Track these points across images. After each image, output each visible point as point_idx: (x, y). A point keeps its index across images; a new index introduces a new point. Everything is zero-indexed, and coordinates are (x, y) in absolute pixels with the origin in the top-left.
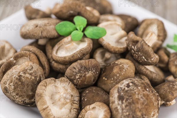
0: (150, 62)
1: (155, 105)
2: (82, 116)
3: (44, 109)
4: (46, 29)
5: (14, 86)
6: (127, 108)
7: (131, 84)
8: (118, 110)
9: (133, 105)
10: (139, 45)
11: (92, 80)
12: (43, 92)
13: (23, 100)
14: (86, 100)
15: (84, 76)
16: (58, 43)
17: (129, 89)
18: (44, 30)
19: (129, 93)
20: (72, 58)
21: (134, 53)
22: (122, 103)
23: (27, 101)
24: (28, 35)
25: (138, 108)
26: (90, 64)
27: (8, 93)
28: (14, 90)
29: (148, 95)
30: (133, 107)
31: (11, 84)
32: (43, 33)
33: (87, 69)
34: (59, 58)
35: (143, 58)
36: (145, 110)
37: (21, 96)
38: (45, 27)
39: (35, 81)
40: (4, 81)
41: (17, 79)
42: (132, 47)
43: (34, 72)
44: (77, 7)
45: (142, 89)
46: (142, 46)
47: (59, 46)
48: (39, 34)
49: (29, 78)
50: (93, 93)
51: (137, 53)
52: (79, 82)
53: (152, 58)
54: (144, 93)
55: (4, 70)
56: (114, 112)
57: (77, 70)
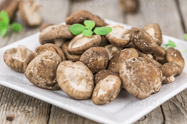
0: (151, 46)
1: (158, 74)
2: (97, 89)
3: (65, 82)
4: (61, 30)
5: (37, 69)
6: (135, 74)
7: (136, 59)
8: (127, 77)
9: (140, 73)
10: (140, 33)
11: (103, 64)
12: (63, 69)
13: (45, 81)
14: (99, 78)
15: (96, 60)
16: (72, 40)
17: (134, 61)
18: (60, 31)
19: (135, 64)
20: (85, 47)
21: (136, 42)
22: (130, 71)
23: (49, 82)
24: (46, 37)
25: (144, 75)
26: (100, 50)
27: (33, 77)
28: (38, 73)
29: (151, 67)
30: (139, 74)
31: (35, 68)
32: (59, 33)
33: (98, 54)
34: (74, 49)
35: (144, 44)
36: (150, 77)
37: (44, 77)
38: (61, 28)
39: (56, 64)
40: (29, 68)
41: (40, 63)
42: (134, 37)
43: (54, 57)
44: (86, 14)
45: (146, 62)
46: (143, 34)
47: (73, 42)
48: (55, 34)
49: (50, 62)
50: (105, 73)
51: (139, 40)
52: (92, 65)
53: (152, 43)
54: (148, 65)
55: (28, 62)
56: (124, 79)
57: (90, 54)
